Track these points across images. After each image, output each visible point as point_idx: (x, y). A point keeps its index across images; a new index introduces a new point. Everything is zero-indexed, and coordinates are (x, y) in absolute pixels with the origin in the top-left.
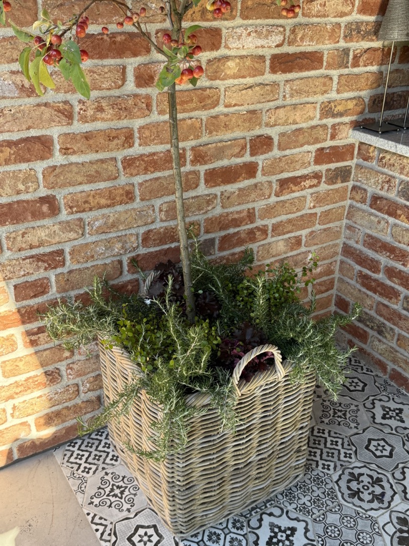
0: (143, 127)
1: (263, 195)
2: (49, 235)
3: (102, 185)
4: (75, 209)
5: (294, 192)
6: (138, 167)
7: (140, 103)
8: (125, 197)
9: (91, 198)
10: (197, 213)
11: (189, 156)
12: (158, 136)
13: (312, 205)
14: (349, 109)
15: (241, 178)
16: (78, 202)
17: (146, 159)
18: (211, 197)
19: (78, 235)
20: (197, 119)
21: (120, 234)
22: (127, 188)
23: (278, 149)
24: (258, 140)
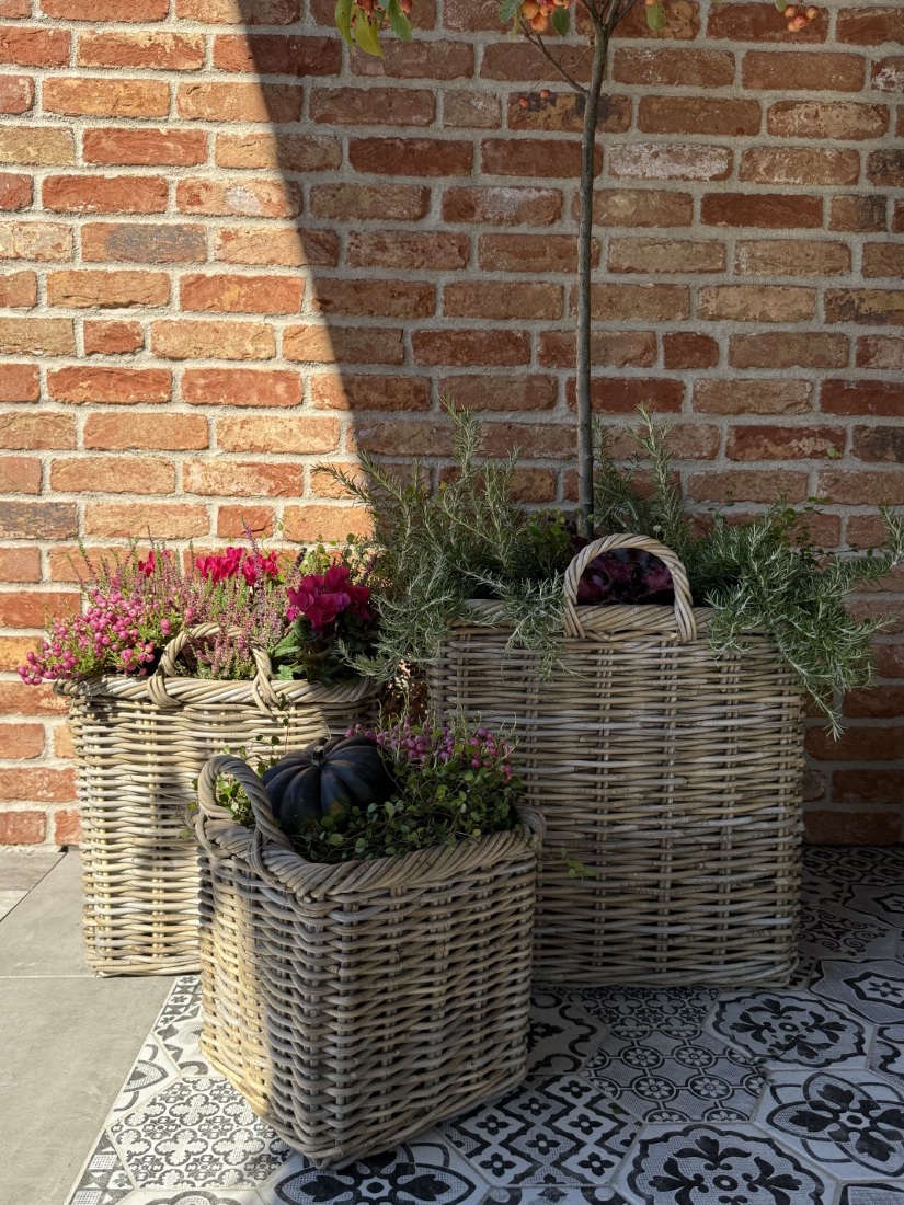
0: (452, 286)
1: (698, 447)
3: (377, 370)
4: (327, 401)
5: (773, 457)
6: (439, 349)
7: (448, 246)
8: (411, 397)
9: (354, 387)
10: (549, 454)
11: (537, 347)
12: (478, 303)
13: (823, 494)
16: (333, 389)
17: (453, 338)
20: (553, 284)
21: (401, 462)
22: (418, 382)
23: (731, 364)
24: (680, 339)
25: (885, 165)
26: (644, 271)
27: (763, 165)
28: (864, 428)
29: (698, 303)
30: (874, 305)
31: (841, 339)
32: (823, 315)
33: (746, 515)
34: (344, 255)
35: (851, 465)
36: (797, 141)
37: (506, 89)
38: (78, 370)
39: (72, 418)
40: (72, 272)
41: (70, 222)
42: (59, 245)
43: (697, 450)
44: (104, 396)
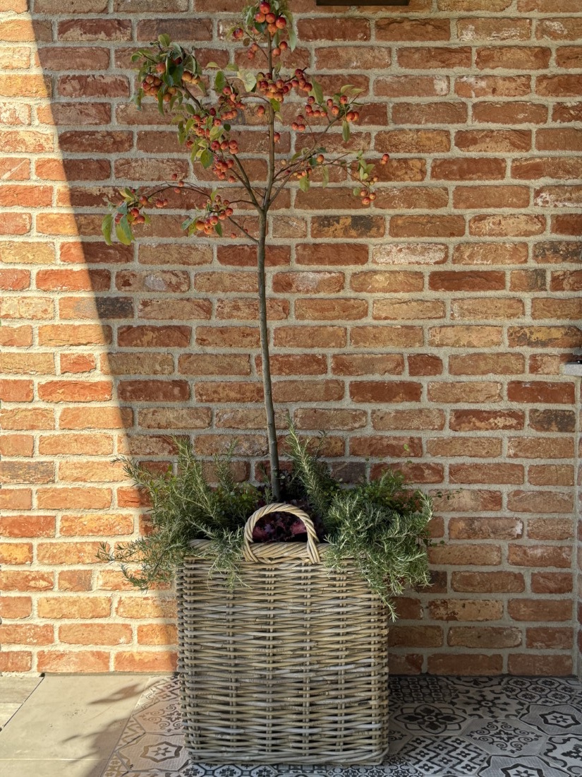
0: (279, 329)
1: (432, 423)
2: (177, 418)
3: (234, 378)
4: (204, 397)
5: (479, 429)
7: (276, 306)
8: (255, 394)
9: (220, 390)
10: (340, 427)
11: (330, 363)
12: (295, 339)
13: (512, 452)
14: (557, 339)
15: (398, 398)
16: (207, 390)
17: (280, 359)
18: (358, 412)
19: (204, 423)
20: (340, 327)
21: (249, 433)
23: (450, 372)
24: (419, 358)
25: (544, 251)
26: (395, 319)
27: (467, 254)
28: (536, 411)
29: (428, 337)
30: (541, 336)
31: (520, 356)
32: (507, 342)
33: (464, 464)
34: (215, 313)
35: (529, 433)
36: (488, 239)
37: (309, 214)
38: (57, 383)
39: (52, 411)
40: (53, 326)
41: (52, 296)
42: (46, 310)
43: (431, 425)
44: (72, 397)
